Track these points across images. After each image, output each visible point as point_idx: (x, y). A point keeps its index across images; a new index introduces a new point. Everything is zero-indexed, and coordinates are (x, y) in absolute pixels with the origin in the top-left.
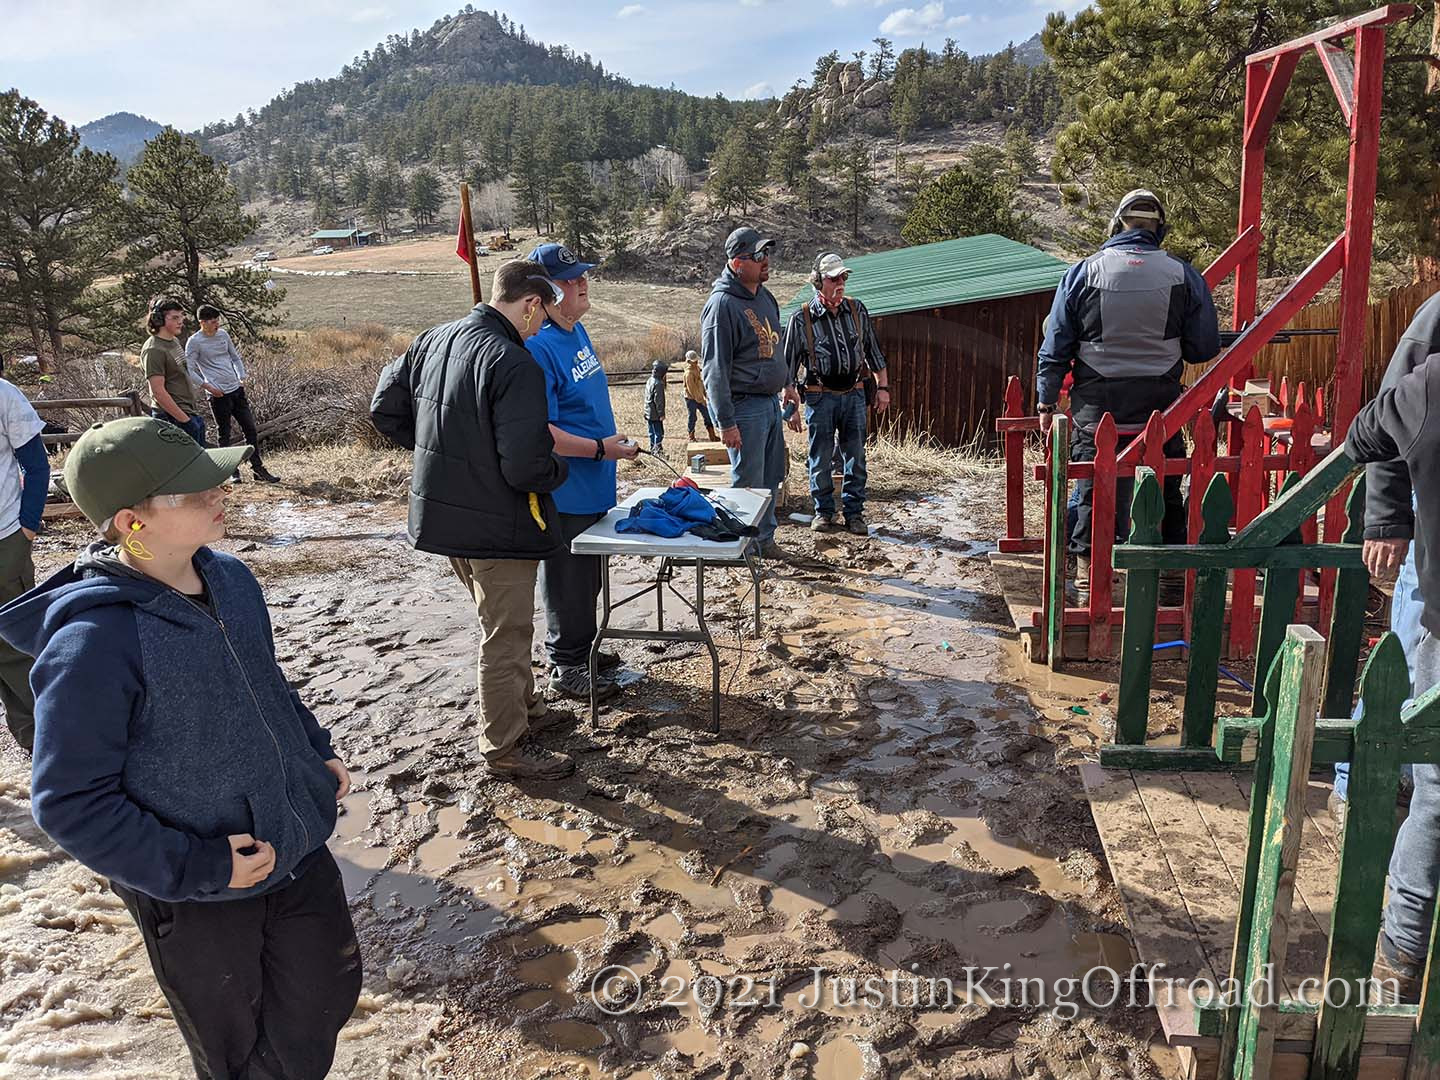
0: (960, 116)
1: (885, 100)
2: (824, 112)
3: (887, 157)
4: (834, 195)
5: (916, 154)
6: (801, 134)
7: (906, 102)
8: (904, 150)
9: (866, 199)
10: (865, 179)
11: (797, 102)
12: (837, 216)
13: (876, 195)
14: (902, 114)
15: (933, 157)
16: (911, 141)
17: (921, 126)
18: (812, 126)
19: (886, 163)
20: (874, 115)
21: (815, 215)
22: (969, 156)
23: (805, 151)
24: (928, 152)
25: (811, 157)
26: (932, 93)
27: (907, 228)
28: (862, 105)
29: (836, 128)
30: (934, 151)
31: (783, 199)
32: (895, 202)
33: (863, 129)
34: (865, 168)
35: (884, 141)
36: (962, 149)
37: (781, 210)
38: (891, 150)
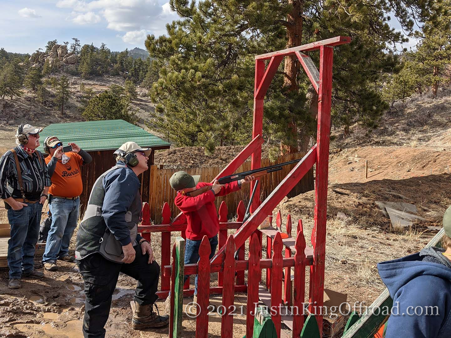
0: (107, 72)
1: (77, 62)
2: (50, 63)
3: (77, 84)
4: (53, 96)
5: (89, 84)
6: (40, 70)
7: (85, 64)
8: (84, 82)
9: (67, 99)
10: (67, 91)
11: (38, 57)
12: (54, 105)
13: (72, 98)
14: (84, 68)
15: (96, 86)
16: (87, 79)
17: (91, 74)
18: (45, 67)
19: (76, 86)
20: (72, 67)
21: (45, 103)
22: (110, 88)
23: (41, 77)
24: (94, 84)
25: (44, 79)
26: (96, 62)
27: (84, 113)
28: (67, 62)
29: (55, 70)
30: (97, 84)
31: (30, 95)
32: (80, 102)
33: (67, 72)
34: (67, 87)
35: (76, 78)
36: (108, 85)
37: (28, 99)
38: (78, 81)
